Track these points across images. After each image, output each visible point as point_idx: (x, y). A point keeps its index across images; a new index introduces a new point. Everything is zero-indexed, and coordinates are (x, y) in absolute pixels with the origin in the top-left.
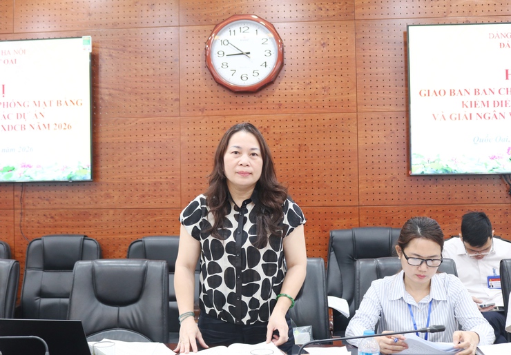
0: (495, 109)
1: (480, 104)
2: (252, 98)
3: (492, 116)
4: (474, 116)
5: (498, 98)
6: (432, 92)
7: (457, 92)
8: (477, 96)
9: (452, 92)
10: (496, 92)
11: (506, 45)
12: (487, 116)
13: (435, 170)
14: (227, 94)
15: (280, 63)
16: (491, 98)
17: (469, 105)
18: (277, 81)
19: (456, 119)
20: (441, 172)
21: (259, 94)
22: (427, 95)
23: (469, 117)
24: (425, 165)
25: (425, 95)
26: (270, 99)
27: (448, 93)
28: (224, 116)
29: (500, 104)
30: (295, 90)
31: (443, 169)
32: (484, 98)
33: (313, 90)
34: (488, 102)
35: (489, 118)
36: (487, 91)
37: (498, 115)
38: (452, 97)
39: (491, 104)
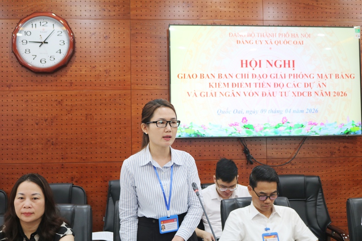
0: (233, 89)
1: (222, 85)
2: (50, 78)
3: (231, 94)
4: (218, 94)
5: (235, 81)
6: (186, 76)
7: (205, 76)
8: (220, 80)
9: (202, 76)
10: (234, 76)
11: (241, 42)
12: (227, 94)
13: (189, 134)
14: (29, 74)
15: (71, 50)
16: (230, 81)
17: (214, 85)
18: (69, 65)
19: (204, 96)
20: (193, 136)
21: (55, 75)
22: (183, 77)
23: (214, 95)
24: (182, 130)
25: (182, 77)
26: (64, 79)
27: (199, 76)
28: (27, 91)
29: (237, 85)
30: (83, 72)
31: (194, 133)
32: (226, 81)
33: (97, 73)
34: (228, 83)
35: (229, 96)
36: (228, 76)
37: (235, 94)
38: (202, 79)
39: (230, 85)
